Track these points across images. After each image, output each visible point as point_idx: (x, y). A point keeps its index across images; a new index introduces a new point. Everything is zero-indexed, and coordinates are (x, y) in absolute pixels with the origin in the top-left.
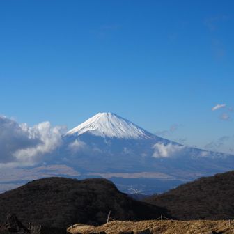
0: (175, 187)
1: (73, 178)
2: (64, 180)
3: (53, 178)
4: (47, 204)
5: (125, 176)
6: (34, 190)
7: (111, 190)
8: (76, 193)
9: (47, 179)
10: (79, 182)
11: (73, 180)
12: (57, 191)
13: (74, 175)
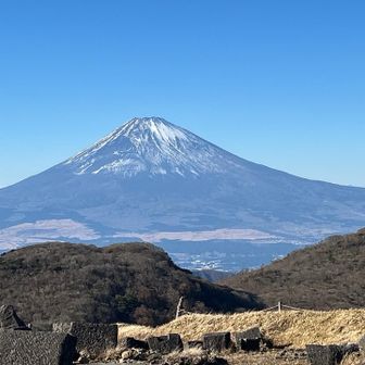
0: (282, 257)
1: (87, 244)
2: (70, 248)
3: (49, 244)
4: (38, 294)
5: (187, 237)
6: (14, 269)
7: (161, 264)
8: (95, 272)
9: (38, 246)
10: (99, 250)
11: (87, 248)
12: (58, 269)
13: (90, 238)
